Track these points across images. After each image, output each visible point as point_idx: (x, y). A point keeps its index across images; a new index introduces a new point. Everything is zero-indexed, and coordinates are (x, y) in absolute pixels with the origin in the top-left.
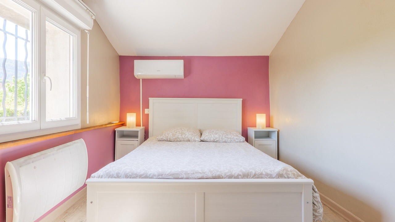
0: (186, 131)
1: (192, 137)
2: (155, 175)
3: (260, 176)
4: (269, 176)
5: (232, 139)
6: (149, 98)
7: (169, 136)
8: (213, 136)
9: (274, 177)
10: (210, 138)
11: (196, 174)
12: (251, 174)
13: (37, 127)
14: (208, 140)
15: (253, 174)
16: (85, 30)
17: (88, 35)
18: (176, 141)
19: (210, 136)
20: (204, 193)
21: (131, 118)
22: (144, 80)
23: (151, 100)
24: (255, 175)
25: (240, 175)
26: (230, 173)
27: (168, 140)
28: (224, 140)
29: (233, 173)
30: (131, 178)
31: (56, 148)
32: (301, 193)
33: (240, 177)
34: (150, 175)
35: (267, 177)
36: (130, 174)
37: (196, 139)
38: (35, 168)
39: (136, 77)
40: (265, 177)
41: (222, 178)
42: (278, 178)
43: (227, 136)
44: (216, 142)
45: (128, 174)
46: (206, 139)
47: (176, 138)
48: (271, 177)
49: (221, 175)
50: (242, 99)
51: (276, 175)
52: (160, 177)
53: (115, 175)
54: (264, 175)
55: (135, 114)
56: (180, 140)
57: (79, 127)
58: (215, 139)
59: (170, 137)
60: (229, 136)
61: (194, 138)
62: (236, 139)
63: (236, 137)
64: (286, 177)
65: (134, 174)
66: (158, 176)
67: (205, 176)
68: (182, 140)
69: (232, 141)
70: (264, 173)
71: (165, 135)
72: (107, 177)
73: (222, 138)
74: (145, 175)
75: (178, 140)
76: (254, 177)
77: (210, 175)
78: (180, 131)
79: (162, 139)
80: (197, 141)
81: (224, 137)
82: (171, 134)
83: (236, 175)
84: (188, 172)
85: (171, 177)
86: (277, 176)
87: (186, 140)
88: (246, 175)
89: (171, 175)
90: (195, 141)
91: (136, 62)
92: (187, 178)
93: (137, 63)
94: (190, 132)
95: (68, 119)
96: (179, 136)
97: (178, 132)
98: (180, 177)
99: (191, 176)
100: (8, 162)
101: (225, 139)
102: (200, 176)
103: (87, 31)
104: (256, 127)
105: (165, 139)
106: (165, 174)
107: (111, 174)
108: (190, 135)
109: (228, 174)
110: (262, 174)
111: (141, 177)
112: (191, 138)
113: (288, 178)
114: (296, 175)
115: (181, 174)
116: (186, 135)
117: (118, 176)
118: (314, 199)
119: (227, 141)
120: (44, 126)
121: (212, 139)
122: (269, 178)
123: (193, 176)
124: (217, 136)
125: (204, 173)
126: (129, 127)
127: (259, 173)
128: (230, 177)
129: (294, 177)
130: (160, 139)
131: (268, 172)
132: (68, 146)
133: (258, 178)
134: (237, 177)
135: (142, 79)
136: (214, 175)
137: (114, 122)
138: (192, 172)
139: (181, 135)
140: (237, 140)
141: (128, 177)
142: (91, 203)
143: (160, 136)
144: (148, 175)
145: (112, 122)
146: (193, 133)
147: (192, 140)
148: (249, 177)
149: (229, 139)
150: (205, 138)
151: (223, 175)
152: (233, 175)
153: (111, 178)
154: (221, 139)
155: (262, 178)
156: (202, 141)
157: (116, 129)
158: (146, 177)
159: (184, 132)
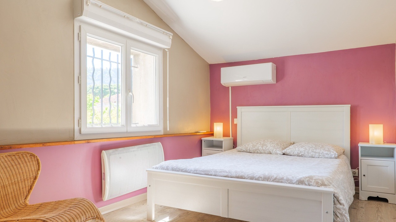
0: (269, 142)
1: (274, 149)
2: (192, 171)
3: (280, 180)
4: (289, 182)
5: (321, 153)
6: (237, 107)
7: (249, 147)
8: (297, 149)
9: (294, 182)
10: (293, 152)
11: (222, 173)
12: (271, 178)
13: (124, 130)
14: (292, 154)
15: (274, 178)
16: (165, 49)
17: (168, 53)
18: (256, 152)
19: (294, 149)
20: (228, 189)
21: (218, 128)
22: (233, 88)
23: (239, 109)
24: (276, 179)
25: (261, 178)
26: (252, 175)
27: (248, 151)
28: (310, 155)
29: (255, 176)
30: (175, 171)
31: (136, 147)
32: (321, 202)
33: (260, 179)
34: (188, 170)
35: (287, 182)
36: (175, 168)
37: (278, 152)
38: (120, 158)
39: (223, 85)
40: (285, 182)
41: (244, 178)
42: (298, 184)
43: (315, 150)
44: (301, 156)
45: (174, 168)
46: (288, 153)
47: (256, 150)
48: (291, 182)
49: (244, 176)
50: (350, 105)
51: (296, 181)
52: (195, 172)
53: (165, 168)
54: (285, 180)
55: (222, 123)
56: (260, 152)
57: (162, 133)
58: (299, 152)
59: (250, 149)
60: (317, 151)
61: (276, 150)
62: (326, 154)
63: (326, 152)
64: (307, 184)
65: (178, 168)
66: (194, 171)
67: (230, 175)
68: (263, 152)
69: (320, 157)
70: (285, 178)
71: (245, 146)
72: (161, 169)
73: (308, 153)
74: (185, 170)
75: (259, 151)
76: (274, 181)
77: (234, 175)
78: (262, 142)
79: (241, 149)
80: (279, 154)
81: (310, 151)
82: (252, 145)
83: (257, 177)
84: (217, 171)
85: (203, 173)
86: (297, 183)
87: (267, 152)
88: (267, 179)
89: (203, 171)
90: (277, 154)
91: (223, 69)
92: (215, 176)
93: (224, 71)
94: (273, 143)
95: (150, 126)
96: (260, 148)
97: (260, 143)
98: (210, 174)
99: (218, 174)
100: (103, 151)
101: (312, 153)
102: (226, 174)
103: (167, 50)
104: (369, 142)
105: (244, 149)
106: (199, 170)
107: (163, 166)
108: (271, 147)
109: (250, 176)
110: (282, 179)
111: (182, 170)
112: (273, 151)
113: (309, 185)
114: (319, 184)
115: (212, 172)
116: (267, 147)
117: (167, 169)
118: (337, 210)
119: (314, 156)
120: (130, 130)
121: (296, 153)
122: (289, 183)
123: (219, 174)
124: (302, 149)
125: (230, 172)
126: (216, 137)
127: (280, 177)
128: (252, 178)
129: (315, 185)
130: (240, 150)
131: (290, 177)
132: (146, 146)
133: (278, 182)
134: (257, 179)
135: (232, 87)
136: (237, 175)
137: (201, 132)
138: (220, 171)
139: (262, 147)
140: (327, 156)
141: (174, 170)
142: (150, 186)
143: (240, 147)
144: (187, 170)
145: (199, 132)
146: (276, 145)
147: (274, 153)
148: (269, 180)
149: (317, 154)
150: (288, 151)
151: (246, 176)
152: (254, 177)
153: (163, 169)
154: (306, 153)
155: (282, 182)
156: (284, 154)
157: (203, 139)
158: (186, 171)
159: (266, 144)
